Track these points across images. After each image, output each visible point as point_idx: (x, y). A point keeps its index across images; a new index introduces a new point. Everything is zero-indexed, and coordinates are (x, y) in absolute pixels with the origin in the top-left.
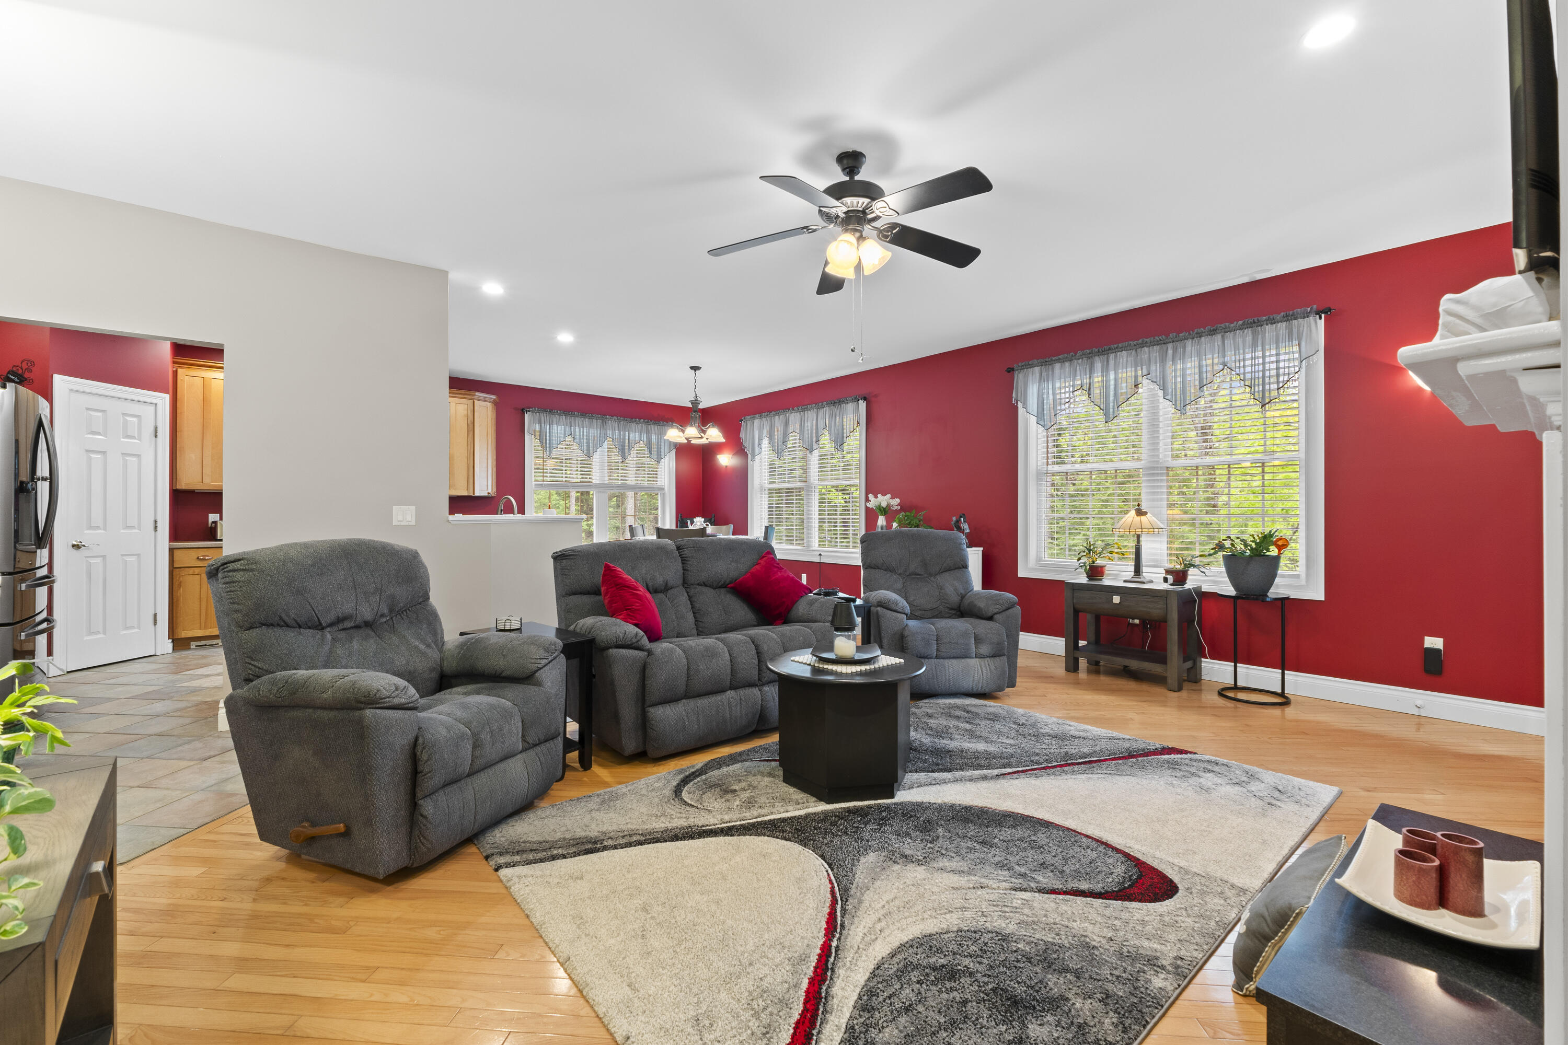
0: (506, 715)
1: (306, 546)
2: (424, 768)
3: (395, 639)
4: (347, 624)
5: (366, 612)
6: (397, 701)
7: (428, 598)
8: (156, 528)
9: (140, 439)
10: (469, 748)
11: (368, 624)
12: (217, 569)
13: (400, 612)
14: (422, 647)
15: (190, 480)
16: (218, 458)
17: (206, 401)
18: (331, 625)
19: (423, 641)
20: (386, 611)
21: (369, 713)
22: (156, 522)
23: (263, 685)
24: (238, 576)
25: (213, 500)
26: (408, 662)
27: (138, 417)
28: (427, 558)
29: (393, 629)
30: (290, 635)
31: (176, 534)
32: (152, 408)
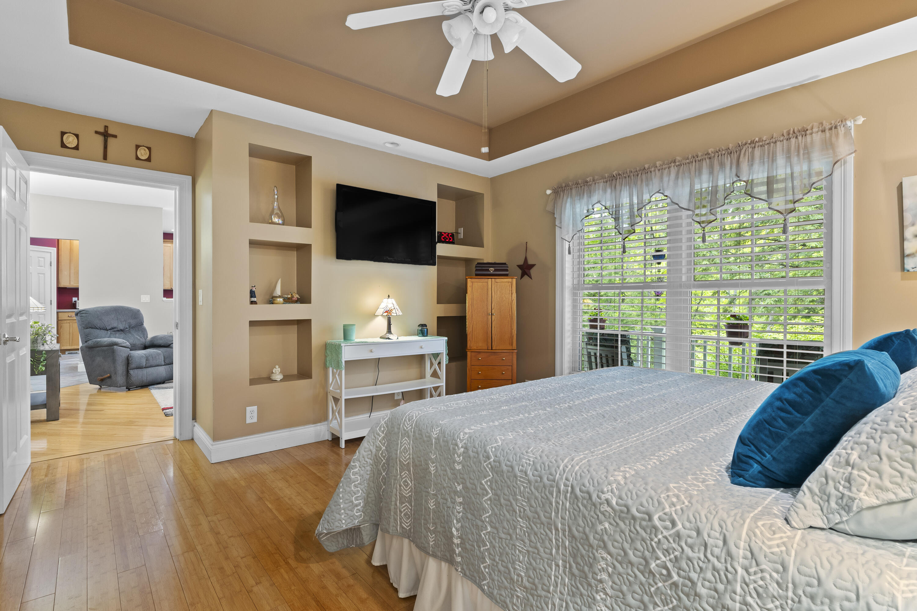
0: (158, 354)
1: (103, 307)
2: (130, 362)
3: (130, 335)
4: (115, 330)
5: (121, 327)
6: (123, 345)
7: (143, 324)
8: (51, 303)
9: (44, 267)
10: (145, 361)
11: (121, 330)
12: (78, 313)
13: (133, 328)
14: (139, 338)
15: (65, 283)
16: (77, 273)
17: (71, 250)
18: (110, 329)
19: (139, 336)
20: (128, 327)
21: (115, 347)
22: (51, 301)
23: (90, 342)
24: (84, 315)
25: (75, 292)
26: (134, 341)
27: (44, 258)
28: (143, 312)
29: (130, 332)
30: (98, 331)
31: (59, 307)
32: (49, 254)
